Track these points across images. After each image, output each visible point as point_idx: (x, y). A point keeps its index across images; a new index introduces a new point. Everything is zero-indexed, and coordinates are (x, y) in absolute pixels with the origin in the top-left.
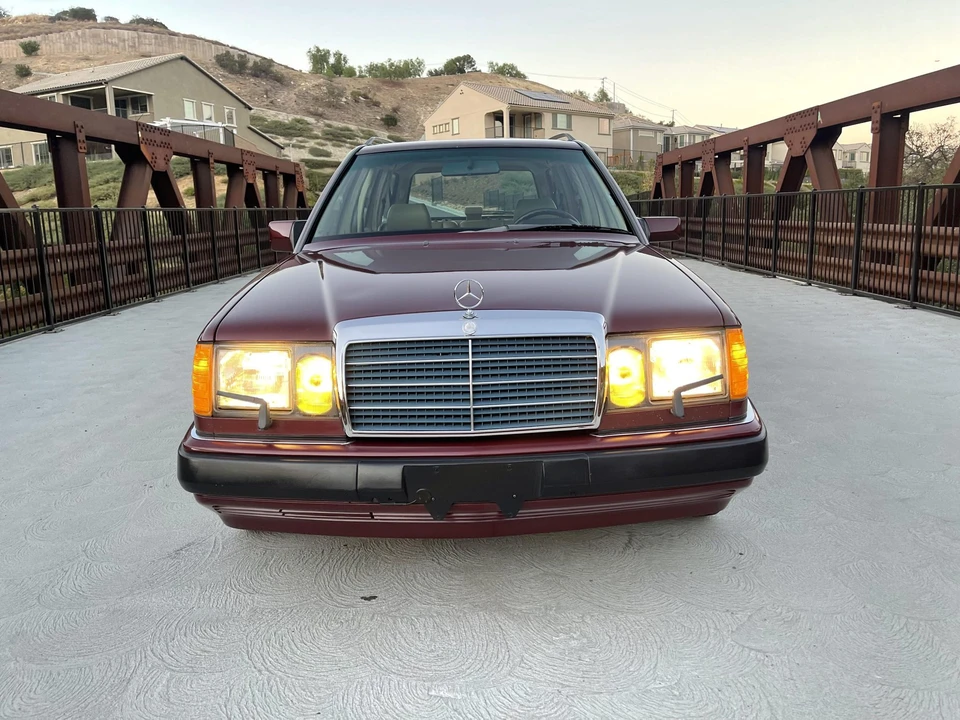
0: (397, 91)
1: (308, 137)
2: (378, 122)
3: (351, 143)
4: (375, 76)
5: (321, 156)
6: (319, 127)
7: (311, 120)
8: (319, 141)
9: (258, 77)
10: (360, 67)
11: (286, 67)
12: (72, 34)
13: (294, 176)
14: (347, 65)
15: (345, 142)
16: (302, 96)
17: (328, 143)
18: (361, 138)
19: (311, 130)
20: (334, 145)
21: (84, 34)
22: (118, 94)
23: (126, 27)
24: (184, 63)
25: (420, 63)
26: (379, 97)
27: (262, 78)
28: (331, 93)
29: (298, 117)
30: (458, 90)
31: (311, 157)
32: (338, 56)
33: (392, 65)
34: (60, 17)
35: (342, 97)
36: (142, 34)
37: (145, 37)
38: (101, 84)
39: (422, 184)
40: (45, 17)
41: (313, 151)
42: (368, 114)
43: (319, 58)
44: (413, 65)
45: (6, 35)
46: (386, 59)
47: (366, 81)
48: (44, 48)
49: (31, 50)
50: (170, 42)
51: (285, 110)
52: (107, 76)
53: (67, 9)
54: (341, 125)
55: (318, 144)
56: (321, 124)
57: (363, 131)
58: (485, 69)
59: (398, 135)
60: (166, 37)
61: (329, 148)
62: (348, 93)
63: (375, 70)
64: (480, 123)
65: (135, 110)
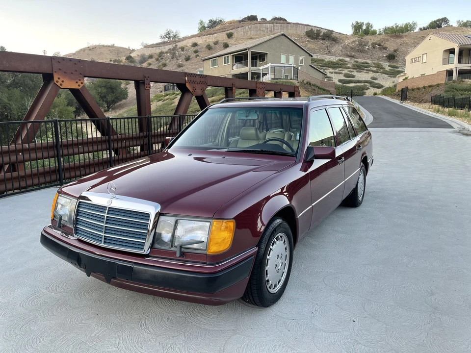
0: (398, 41)
1: (344, 68)
2: (384, 58)
3: (367, 70)
4: (387, 33)
5: (350, 77)
6: (350, 63)
7: (347, 59)
8: (350, 70)
9: (324, 40)
10: (380, 29)
11: (340, 33)
12: (247, 27)
13: (294, 93)
14: (372, 29)
15: (364, 70)
16: (345, 47)
17: (355, 70)
18: (373, 67)
19: (347, 64)
20: (357, 72)
21: (251, 27)
22: (253, 53)
23: (270, 22)
24: (283, 37)
25: (414, 24)
26: (387, 44)
27: (326, 40)
28: (360, 44)
29: (341, 58)
30: (428, 38)
31: (344, 78)
32: (368, 25)
33: (397, 26)
34: (243, 20)
35: (366, 46)
36: (275, 25)
37: (277, 26)
38: (247, 50)
39: (399, 91)
40: (237, 21)
41: (346, 75)
42: (379, 54)
43: (357, 27)
44: (410, 26)
45: (222, 30)
46: (394, 24)
47: (381, 36)
48: (235, 35)
49: (230, 36)
50: (287, 27)
51: (335, 55)
52: (249, 46)
53: (246, 16)
54: (364, 61)
55: (349, 71)
56: (352, 61)
57: (374, 63)
58: (455, 25)
59: (395, 64)
60: (285, 25)
61: (355, 73)
62: (370, 43)
63: (388, 31)
64: (440, 56)
65: (260, 60)
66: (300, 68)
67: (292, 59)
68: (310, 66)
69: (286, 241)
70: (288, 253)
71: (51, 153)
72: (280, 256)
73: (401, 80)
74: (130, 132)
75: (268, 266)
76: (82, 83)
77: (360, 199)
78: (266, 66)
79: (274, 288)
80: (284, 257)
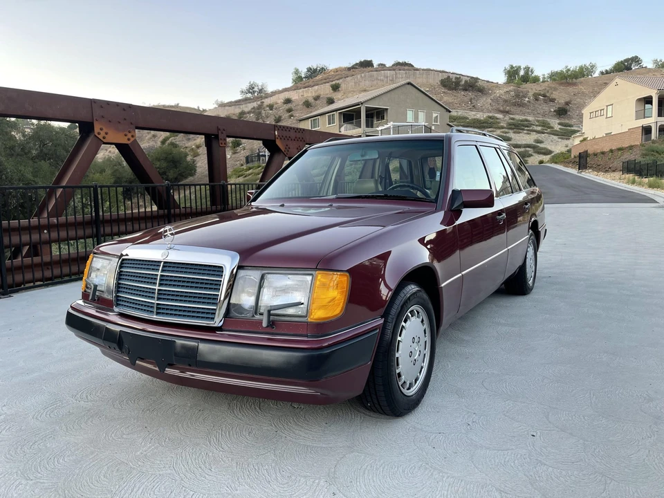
0: (571, 89)
1: (495, 128)
2: (552, 114)
3: (527, 130)
4: (554, 80)
6: (504, 121)
7: (500, 116)
8: (504, 130)
9: (466, 90)
10: (544, 75)
11: (488, 82)
12: (359, 76)
14: (533, 75)
15: (523, 130)
16: (496, 100)
17: (510, 131)
18: (537, 126)
19: (499, 123)
20: (514, 133)
21: (365, 76)
22: (368, 110)
23: (390, 69)
24: (409, 86)
25: (593, 67)
26: (555, 95)
27: (469, 92)
28: (517, 96)
29: (491, 115)
30: (614, 83)
32: (527, 69)
33: (569, 70)
34: (353, 67)
35: (526, 97)
36: (398, 72)
37: (400, 73)
38: (359, 105)
39: (575, 157)
40: (345, 68)
42: (545, 108)
43: (512, 73)
44: (587, 69)
45: (325, 81)
46: (564, 67)
47: (546, 84)
48: (343, 86)
49: (336, 88)
50: (414, 75)
51: (482, 111)
52: (362, 100)
53: (358, 62)
54: (522, 117)
55: (503, 132)
56: (507, 118)
57: (538, 121)
58: (650, 66)
59: (567, 121)
60: (412, 72)
61: (511, 134)
62: (530, 94)
63: (555, 77)
64: (631, 107)
65: (378, 119)
66: (433, 128)
67: (422, 115)
68: (448, 125)
69: (424, 319)
70: (428, 339)
71: (89, 231)
72: (416, 340)
73: (577, 141)
74: (199, 204)
75: (400, 352)
76: (132, 136)
77: (530, 282)
78: (386, 126)
79: (409, 389)
80: (422, 343)
